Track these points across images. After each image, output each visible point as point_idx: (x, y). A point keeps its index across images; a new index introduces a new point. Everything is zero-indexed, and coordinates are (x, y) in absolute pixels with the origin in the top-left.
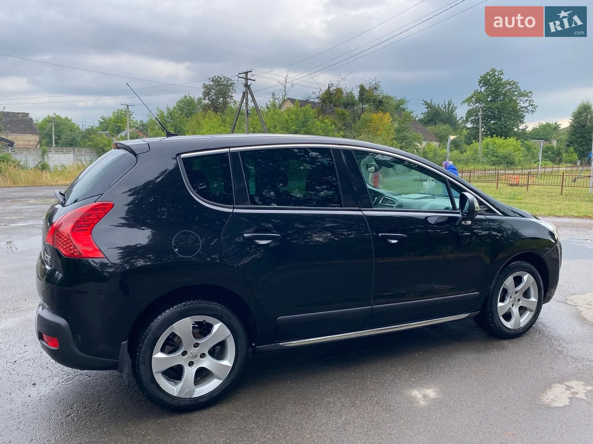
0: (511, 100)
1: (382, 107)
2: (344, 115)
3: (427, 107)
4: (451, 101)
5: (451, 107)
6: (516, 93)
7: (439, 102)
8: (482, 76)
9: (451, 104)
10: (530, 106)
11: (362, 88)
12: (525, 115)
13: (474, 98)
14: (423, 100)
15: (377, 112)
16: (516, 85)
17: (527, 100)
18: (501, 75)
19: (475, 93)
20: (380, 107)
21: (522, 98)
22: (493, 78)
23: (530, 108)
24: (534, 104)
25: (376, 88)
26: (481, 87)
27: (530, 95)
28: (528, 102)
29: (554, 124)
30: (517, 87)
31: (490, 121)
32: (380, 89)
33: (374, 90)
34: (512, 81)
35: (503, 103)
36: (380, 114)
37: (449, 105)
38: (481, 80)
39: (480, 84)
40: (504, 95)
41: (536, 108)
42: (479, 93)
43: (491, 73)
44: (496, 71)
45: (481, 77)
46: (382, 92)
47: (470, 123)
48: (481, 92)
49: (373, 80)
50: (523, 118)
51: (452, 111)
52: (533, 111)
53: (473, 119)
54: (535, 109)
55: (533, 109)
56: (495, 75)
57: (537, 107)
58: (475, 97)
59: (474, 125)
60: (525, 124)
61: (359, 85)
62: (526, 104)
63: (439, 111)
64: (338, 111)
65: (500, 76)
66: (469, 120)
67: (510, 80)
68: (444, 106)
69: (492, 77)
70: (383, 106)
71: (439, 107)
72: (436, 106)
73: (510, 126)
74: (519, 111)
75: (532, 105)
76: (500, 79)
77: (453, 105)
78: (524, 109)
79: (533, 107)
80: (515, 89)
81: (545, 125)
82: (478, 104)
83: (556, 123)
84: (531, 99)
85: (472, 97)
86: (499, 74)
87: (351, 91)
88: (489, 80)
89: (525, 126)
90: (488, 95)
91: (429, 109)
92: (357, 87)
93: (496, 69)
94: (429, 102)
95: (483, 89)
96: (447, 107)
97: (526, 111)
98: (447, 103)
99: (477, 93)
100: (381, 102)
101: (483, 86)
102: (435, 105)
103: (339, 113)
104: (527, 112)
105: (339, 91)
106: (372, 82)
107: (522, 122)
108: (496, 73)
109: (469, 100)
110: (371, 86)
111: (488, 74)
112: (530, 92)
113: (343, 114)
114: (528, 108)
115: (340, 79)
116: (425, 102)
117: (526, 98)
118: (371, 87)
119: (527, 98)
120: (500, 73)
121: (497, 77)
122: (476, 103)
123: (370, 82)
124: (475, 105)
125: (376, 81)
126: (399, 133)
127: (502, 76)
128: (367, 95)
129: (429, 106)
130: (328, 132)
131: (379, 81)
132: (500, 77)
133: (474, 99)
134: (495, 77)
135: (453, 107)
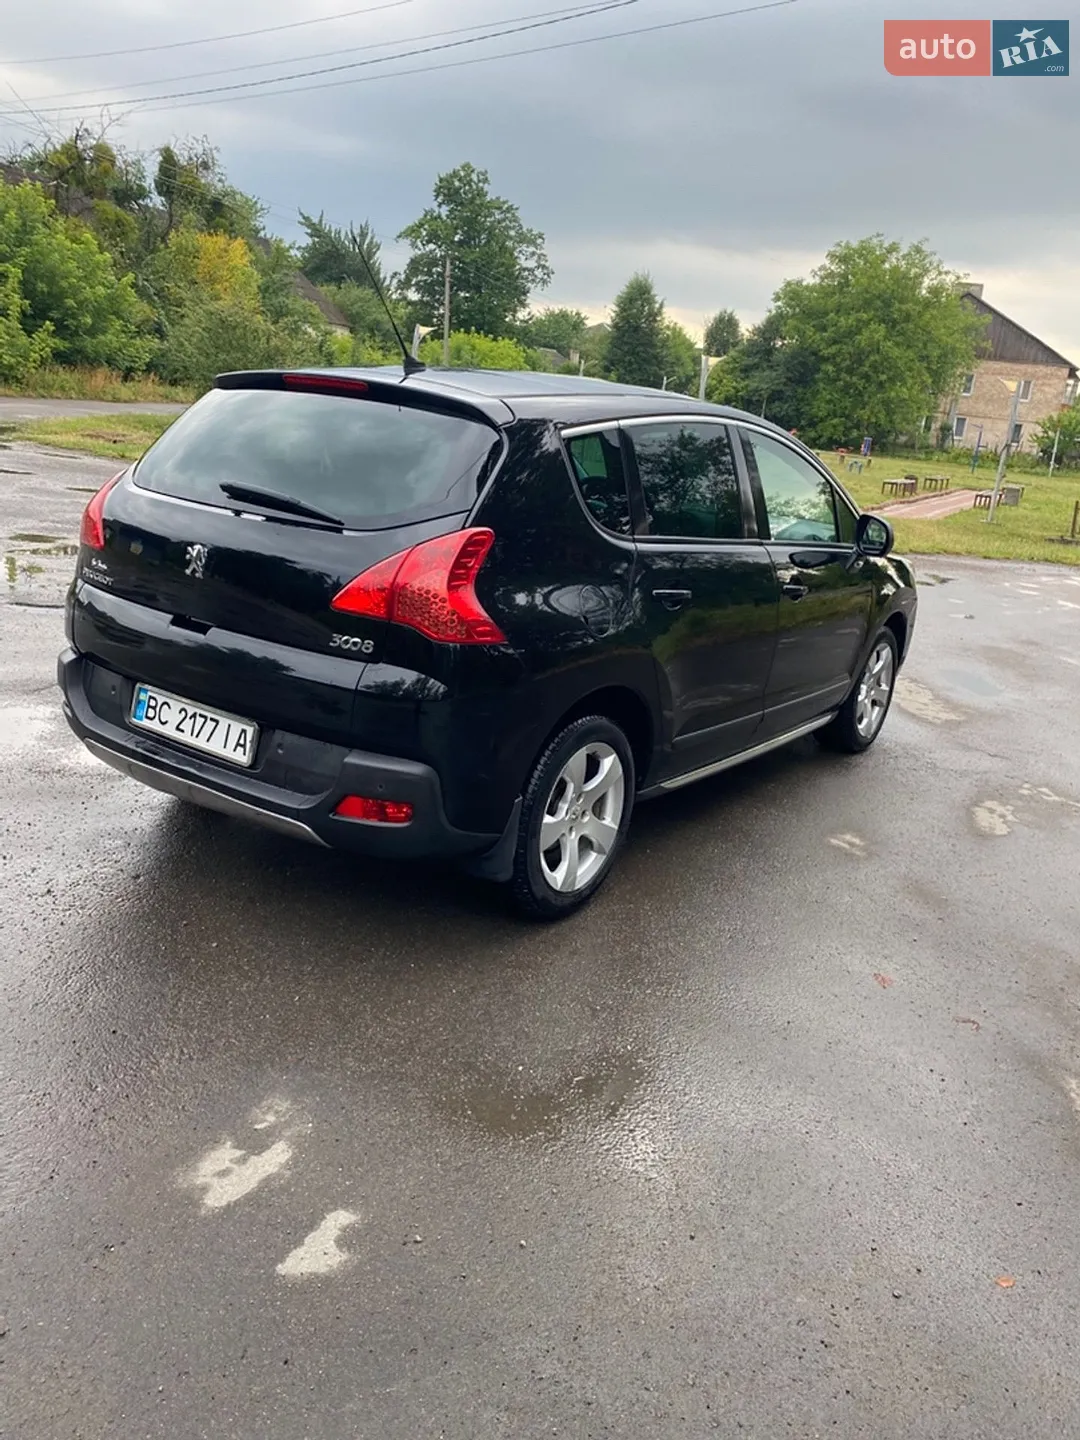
0: (503, 248)
1: (223, 220)
2: (123, 225)
3: (309, 231)
4: (366, 225)
5: (367, 242)
6: (512, 233)
7: (341, 224)
8: (442, 176)
9: (367, 234)
10: (540, 270)
11: (168, 157)
12: (529, 288)
13: (425, 229)
14: (301, 214)
15: (212, 231)
16: (513, 214)
17: (533, 254)
18: (484, 183)
19: (425, 216)
20: (217, 219)
21: (524, 247)
22: (467, 188)
23: (539, 273)
24: (547, 264)
25: (205, 166)
26: (440, 205)
27: (539, 241)
28: (536, 258)
29: (574, 314)
30: (515, 219)
31: (457, 291)
32: (217, 170)
33: (200, 169)
34: (504, 203)
35: (487, 253)
36: (221, 240)
37: (363, 235)
38: (441, 187)
39: (437, 196)
40: (490, 231)
41: (551, 276)
42: (436, 218)
43: (462, 174)
44: (473, 171)
45: (441, 180)
46: (223, 178)
47: (413, 289)
48: (439, 216)
49: (197, 141)
50: (525, 294)
51: (371, 254)
52: (544, 282)
53: (420, 281)
54: (549, 276)
55: (546, 277)
56: (471, 180)
57: (553, 273)
58: (426, 226)
59: (423, 296)
60: (528, 310)
61: (162, 147)
62: (531, 264)
63: (339, 247)
64: (104, 211)
65: (481, 185)
66: (413, 282)
67: (501, 200)
68: (350, 236)
69: (465, 185)
70: (222, 217)
71: (340, 237)
72: (333, 235)
73: (501, 309)
74: (517, 278)
75: (544, 267)
76: (481, 193)
77: (372, 238)
78: (526, 273)
79: (545, 271)
80: (510, 222)
81: (558, 315)
82: (432, 246)
83: (578, 314)
84: (542, 251)
85: (421, 225)
86: (479, 181)
87: (139, 161)
88: (457, 191)
89: (529, 314)
90: (456, 228)
91: (316, 240)
92: (153, 152)
93: (473, 165)
94: (315, 220)
95: (444, 211)
96: (358, 240)
97: (530, 278)
98: (357, 232)
99: (431, 218)
100: (217, 205)
101: (443, 203)
102: (330, 231)
103: (110, 217)
104: (533, 280)
105: (103, 154)
106: (196, 145)
107: (523, 305)
108: (474, 177)
109: (412, 232)
110: (193, 155)
111: (455, 174)
112: (541, 236)
113: (119, 222)
114: (536, 273)
115: (106, 121)
116: (304, 218)
117: (532, 249)
118: (191, 159)
119: (534, 249)
120: (481, 177)
121: (474, 187)
122: (429, 242)
123: (190, 145)
124: (427, 249)
125: (206, 144)
126: (267, 295)
127: (486, 187)
128: (183, 179)
129: (316, 230)
130: (93, 270)
131: (216, 148)
132: (482, 189)
133: (424, 233)
134: (470, 186)
135: (371, 242)
